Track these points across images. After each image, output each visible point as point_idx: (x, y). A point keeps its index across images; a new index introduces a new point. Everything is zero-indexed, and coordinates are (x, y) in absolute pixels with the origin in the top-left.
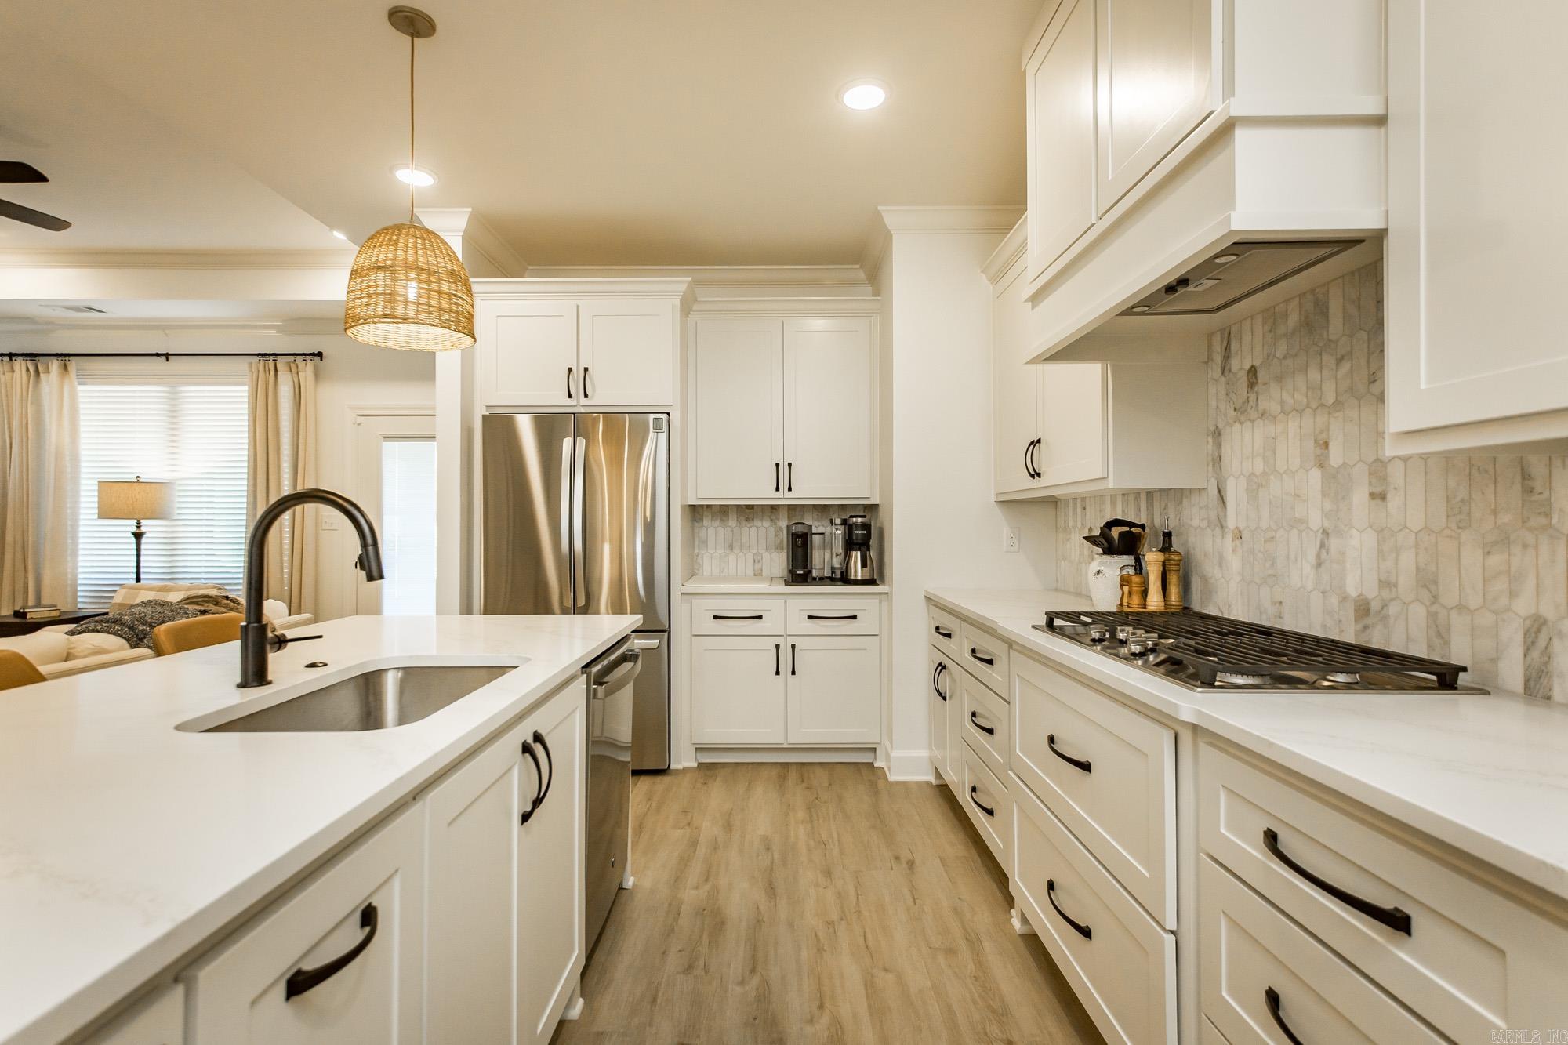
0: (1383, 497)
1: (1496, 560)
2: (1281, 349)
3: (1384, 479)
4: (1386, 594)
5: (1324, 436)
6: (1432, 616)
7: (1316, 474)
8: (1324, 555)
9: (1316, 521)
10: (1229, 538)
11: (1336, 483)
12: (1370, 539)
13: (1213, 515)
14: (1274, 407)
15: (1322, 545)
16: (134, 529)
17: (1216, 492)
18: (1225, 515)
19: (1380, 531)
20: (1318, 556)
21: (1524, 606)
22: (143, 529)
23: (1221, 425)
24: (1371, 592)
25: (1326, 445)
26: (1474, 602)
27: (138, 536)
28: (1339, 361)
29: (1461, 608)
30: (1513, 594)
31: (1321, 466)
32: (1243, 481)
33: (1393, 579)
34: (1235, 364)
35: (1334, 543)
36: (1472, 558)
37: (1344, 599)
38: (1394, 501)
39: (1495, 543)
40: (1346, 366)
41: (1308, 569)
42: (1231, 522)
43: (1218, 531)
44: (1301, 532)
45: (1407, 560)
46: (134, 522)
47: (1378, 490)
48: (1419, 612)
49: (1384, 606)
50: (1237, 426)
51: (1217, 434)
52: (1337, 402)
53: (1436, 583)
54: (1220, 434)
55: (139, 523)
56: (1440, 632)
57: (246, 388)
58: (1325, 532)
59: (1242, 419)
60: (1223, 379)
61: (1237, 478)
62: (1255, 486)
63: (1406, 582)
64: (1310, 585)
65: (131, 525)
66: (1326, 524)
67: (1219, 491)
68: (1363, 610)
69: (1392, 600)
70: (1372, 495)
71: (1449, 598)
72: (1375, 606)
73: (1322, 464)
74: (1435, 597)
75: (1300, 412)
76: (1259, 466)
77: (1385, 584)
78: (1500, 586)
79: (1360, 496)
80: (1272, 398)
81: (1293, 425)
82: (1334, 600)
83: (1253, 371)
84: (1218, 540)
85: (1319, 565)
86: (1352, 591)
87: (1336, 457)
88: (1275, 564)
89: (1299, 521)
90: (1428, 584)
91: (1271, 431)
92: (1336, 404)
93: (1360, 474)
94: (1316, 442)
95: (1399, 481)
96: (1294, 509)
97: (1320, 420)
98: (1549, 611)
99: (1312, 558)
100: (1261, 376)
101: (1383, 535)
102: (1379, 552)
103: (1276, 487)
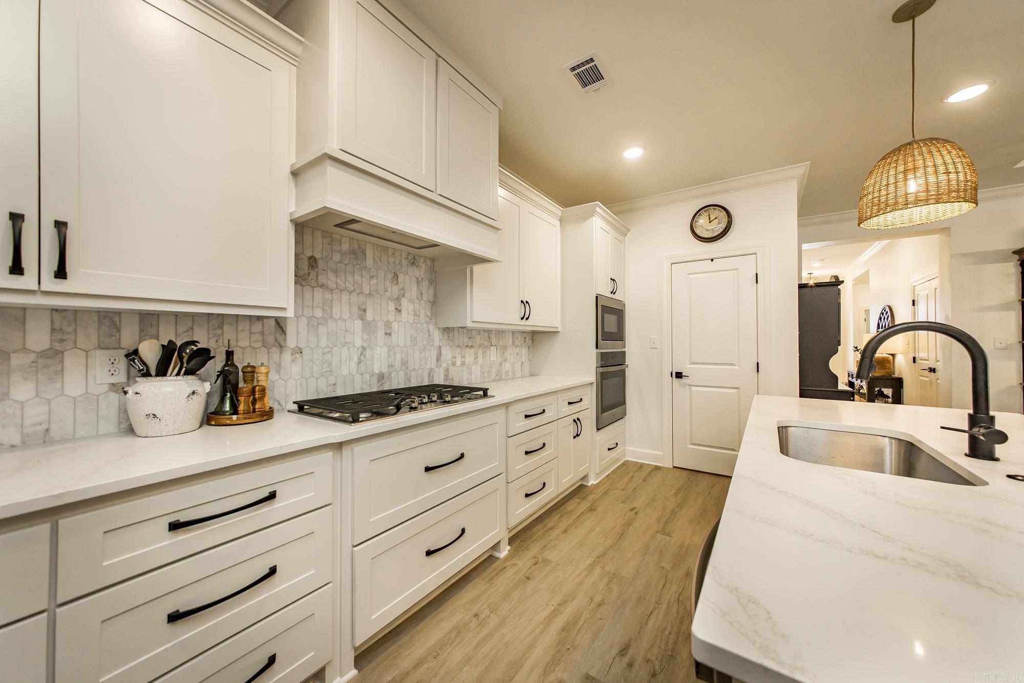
0: (390, 334)
1: (423, 354)
3: (391, 328)
4: (391, 370)
5: (363, 307)
6: (406, 374)
7: (358, 323)
8: (362, 358)
9: (358, 342)
11: (368, 327)
12: (385, 349)
13: (269, 339)
14: (332, 285)
15: (362, 354)
17: (273, 323)
18: (285, 339)
19: (388, 347)
20: (359, 358)
21: (428, 366)
24: (384, 370)
25: (365, 310)
26: (417, 367)
28: (372, 277)
31: (362, 319)
32: (303, 320)
33: (393, 364)
34: (299, 250)
35: (368, 353)
36: (417, 355)
37: (374, 375)
38: (394, 336)
39: (422, 350)
40: (374, 281)
41: (353, 365)
42: (291, 343)
43: (275, 350)
44: (349, 348)
45: (399, 357)
47: (388, 332)
48: (402, 374)
49: (390, 374)
53: (407, 363)
58: (364, 348)
59: (303, 283)
61: (297, 317)
63: (398, 364)
64: (354, 372)
66: (364, 345)
67: (277, 323)
68: (381, 377)
69: (393, 371)
70: (386, 334)
71: (411, 368)
72: (386, 375)
73: (362, 318)
74: (407, 368)
75: (350, 293)
76: (318, 313)
77: (390, 366)
79: (380, 334)
80: (330, 280)
81: (345, 297)
82: (367, 376)
83: (312, 260)
84: (275, 355)
85: (360, 362)
86: (377, 371)
87: (369, 316)
88: (330, 365)
89: (349, 343)
90: (404, 363)
91: (328, 295)
92: (370, 295)
93: (381, 325)
94: (359, 308)
95: (396, 330)
96: (345, 337)
97: (362, 299)
98: (433, 367)
99: (355, 359)
100: (321, 264)
101: (390, 348)
102: (389, 356)
103: (332, 325)
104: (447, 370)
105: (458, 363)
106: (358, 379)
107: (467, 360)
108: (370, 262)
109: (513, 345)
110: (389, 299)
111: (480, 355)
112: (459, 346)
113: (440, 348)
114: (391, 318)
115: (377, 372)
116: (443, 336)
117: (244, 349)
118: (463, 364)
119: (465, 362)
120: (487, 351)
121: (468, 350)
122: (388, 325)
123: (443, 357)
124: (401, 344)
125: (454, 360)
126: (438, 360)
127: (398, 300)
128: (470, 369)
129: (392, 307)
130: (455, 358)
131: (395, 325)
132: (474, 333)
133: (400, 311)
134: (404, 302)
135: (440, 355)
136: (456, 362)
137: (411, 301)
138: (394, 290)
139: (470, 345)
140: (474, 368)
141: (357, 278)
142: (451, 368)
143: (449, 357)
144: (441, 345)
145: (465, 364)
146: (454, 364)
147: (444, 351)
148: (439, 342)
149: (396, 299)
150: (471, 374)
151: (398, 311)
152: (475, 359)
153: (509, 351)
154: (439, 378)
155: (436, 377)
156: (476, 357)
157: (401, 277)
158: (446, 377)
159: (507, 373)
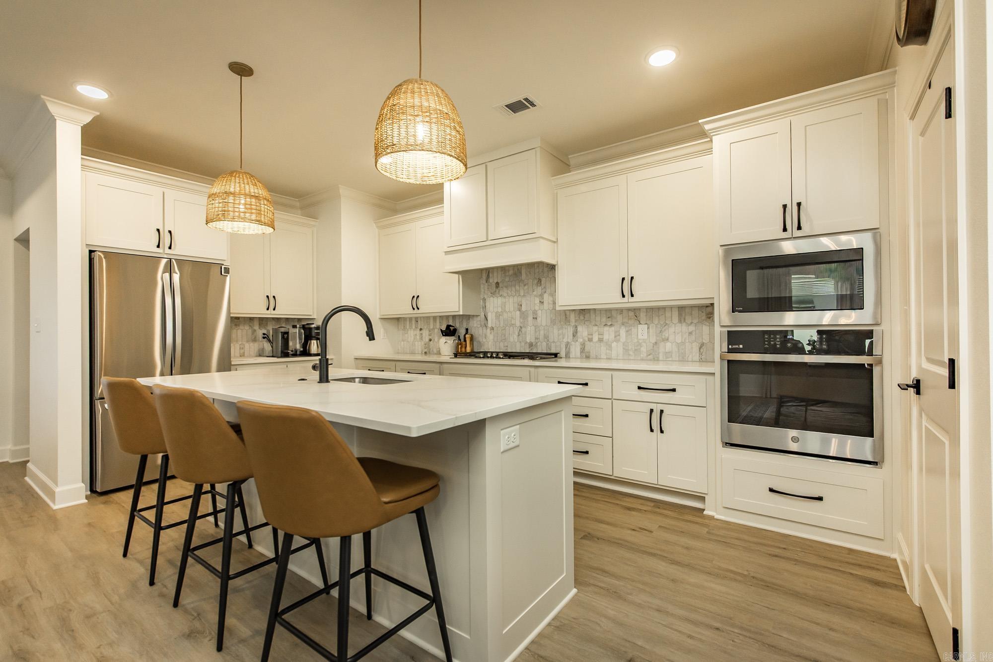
0: (536, 318)
1: (560, 331)
2: (507, 279)
3: (537, 314)
4: (537, 341)
5: (520, 303)
6: (547, 344)
7: (518, 313)
8: (520, 333)
9: (518, 324)
10: (489, 330)
11: (524, 316)
12: (533, 328)
13: (483, 324)
14: (505, 294)
15: (520, 330)
17: (484, 316)
18: (487, 323)
19: (535, 326)
20: (519, 333)
21: (565, 340)
23: (486, 297)
24: (533, 340)
25: (521, 305)
26: (556, 339)
28: (525, 285)
29: (554, 342)
30: (563, 338)
31: (520, 311)
32: (494, 314)
33: (538, 337)
34: (491, 280)
35: (523, 330)
36: (556, 331)
37: (526, 343)
38: (539, 319)
39: (560, 328)
40: (526, 287)
41: (516, 337)
42: (490, 325)
43: (485, 328)
44: (513, 327)
45: (542, 333)
48: (544, 344)
49: (537, 343)
50: (492, 298)
51: (484, 300)
52: (524, 295)
53: (548, 337)
54: (485, 300)
56: (549, 347)
58: (521, 327)
59: (494, 296)
60: (486, 284)
61: (492, 313)
62: (498, 316)
63: (541, 337)
64: (516, 341)
66: (521, 325)
67: (485, 316)
68: (531, 345)
70: (533, 318)
71: (551, 340)
72: (534, 343)
74: (548, 340)
75: (513, 296)
76: (500, 310)
77: (536, 338)
78: (561, 337)
79: (530, 318)
80: (504, 292)
81: (511, 300)
82: (523, 344)
83: (497, 283)
84: (485, 330)
85: (519, 335)
87: (524, 308)
88: (505, 336)
89: (513, 325)
90: (546, 337)
91: (504, 300)
92: (524, 296)
93: (530, 313)
94: (518, 304)
95: (540, 315)
96: (511, 321)
97: (520, 299)
98: (569, 341)
99: (517, 334)
100: (501, 285)
101: (536, 327)
102: (535, 331)
103: (505, 315)
104: (583, 345)
105: (596, 338)
106: (518, 345)
107: (606, 337)
108: (524, 276)
109: (680, 321)
110: (535, 296)
111: (623, 332)
112: (596, 325)
113: (576, 327)
114: (537, 308)
115: (528, 341)
116: (579, 317)
117: (475, 327)
118: (601, 340)
119: (603, 338)
120: (633, 330)
121: (606, 328)
122: (535, 312)
123: (579, 334)
124: (544, 323)
125: (590, 337)
126: (574, 336)
127: (541, 296)
128: (610, 347)
129: (537, 301)
130: (592, 335)
131: (539, 312)
132: (614, 313)
133: (543, 302)
134: (546, 296)
135: (576, 332)
136: (592, 338)
138: (539, 290)
139: (609, 324)
140: (614, 344)
141: (517, 287)
142: (587, 343)
143: (585, 334)
144: (577, 324)
145: (602, 341)
146: (590, 340)
147: (580, 329)
148: (575, 322)
149: (540, 295)
150: (611, 351)
151: (540, 302)
152: (615, 337)
153: (672, 330)
154: (575, 350)
155: (572, 349)
156: (617, 335)
157: (543, 280)
158: (583, 350)
159: (668, 354)
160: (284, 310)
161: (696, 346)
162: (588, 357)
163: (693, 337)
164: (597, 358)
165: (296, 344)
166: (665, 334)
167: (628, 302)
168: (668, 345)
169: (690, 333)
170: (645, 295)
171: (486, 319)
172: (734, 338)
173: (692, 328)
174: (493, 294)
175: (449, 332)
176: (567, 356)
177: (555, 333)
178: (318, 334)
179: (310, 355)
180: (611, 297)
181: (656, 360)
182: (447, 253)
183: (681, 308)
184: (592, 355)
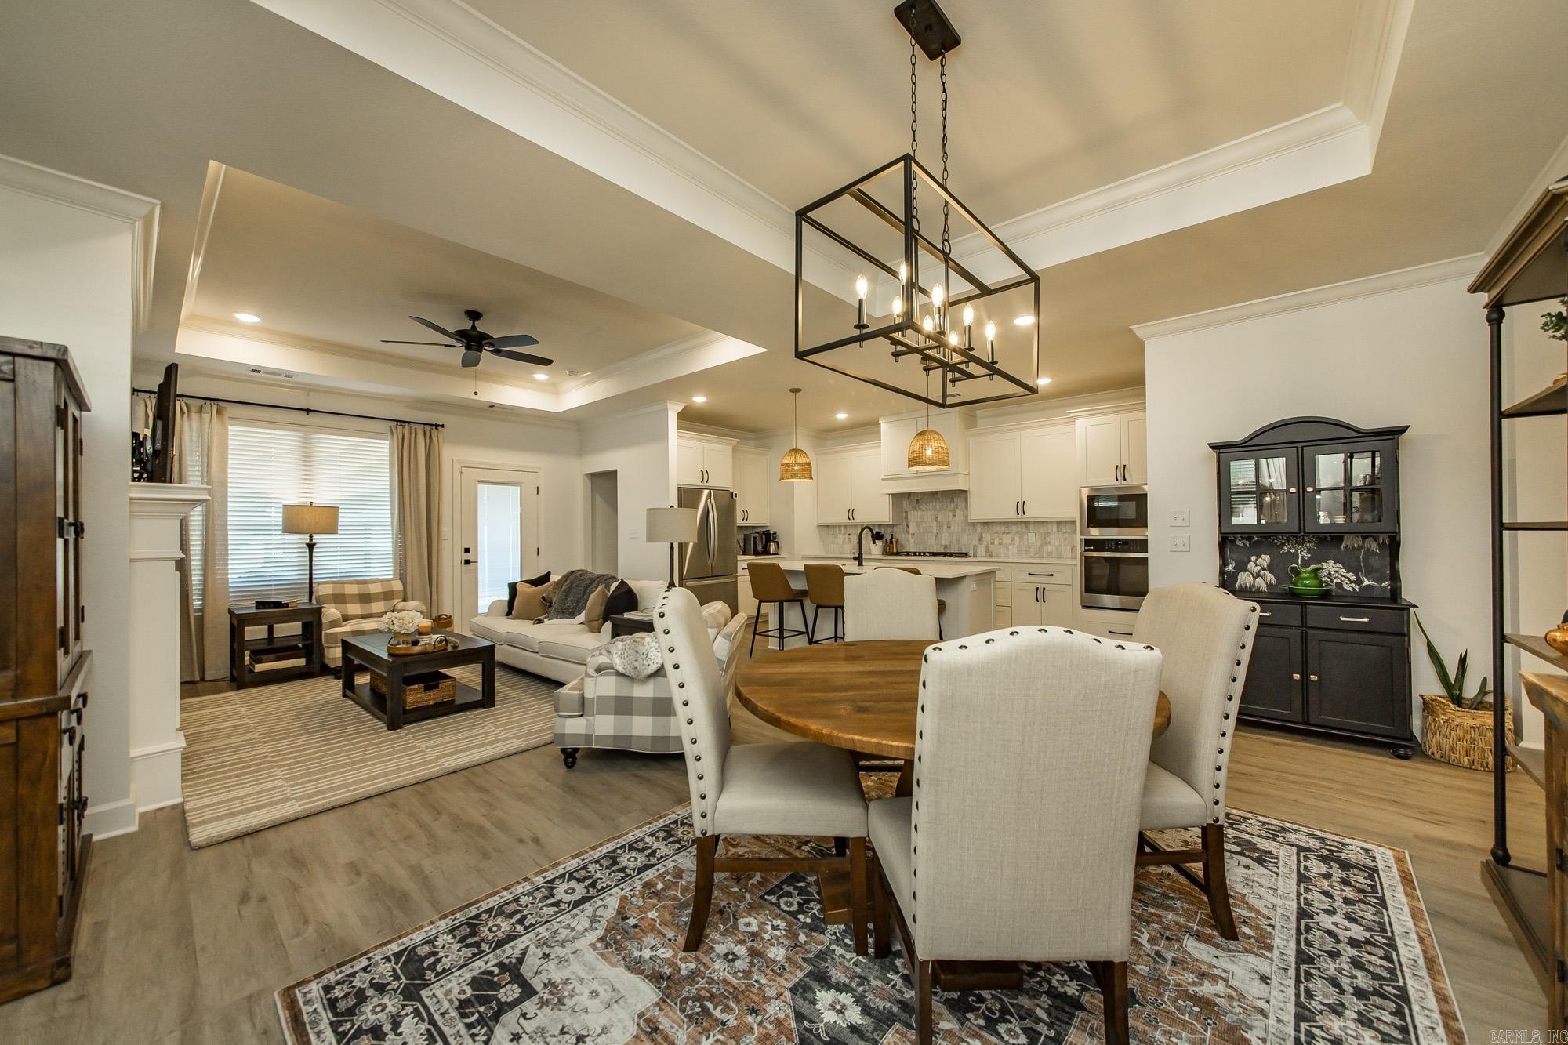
0: (950, 527)
1: (969, 537)
2: (926, 500)
6: (959, 546)
9: (935, 531)
10: (911, 536)
11: (940, 525)
12: (947, 534)
13: (906, 531)
14: (924, 509)
16: (308, 541)
18: (909, 530)
19: (949, 533)
20: (935, 538)
21: (973, 543)
22: (314, 541)
23: (910, 511)
24: (947, 543)
25: (937, 517)
27: (311, 546)
29: (964, 544)
31: (936, 521)
32: (915, 523)
34: (912, 498)
35: (939, 535)
36: (966, 537)
37: (942, 545)
38: (952, 528)
41: (933, 540)
42: (911, 531)
43: (908, 533)
44: (931, 533)
45: (954, 538)
46: (308, 536)
48: (957, 546)
49: (950, 545)
50: (913, 511)
51: (906, 512)
54: (909, 513)
55: (311, 537)
56: (960, 548)
57: (388, 442)
58: (937, 533)
60: (908, 500)
61: (913, 522)
62: (918, 524)
64: (934, 544)
65: (306, 538)
67: (908, 525)
68: (946, 547)
70: (948, 527)
74: (960, 543)
76: (919, 520)
77: (950, 542)
78: (970, 541)
79: (945, 527)
80: (923, 507)
81: (929, 513)
82: (940, 545)
83: (918, 503)
84: (908, 536)
86: (943, 543)
87: (940, 519)
88: (924, 540)
89: (931, 531)
90: (958, 541)
91: (923, 512)
92: (940, 510)
93: (945, 523)
94: (935, 516)
95: (954, 525)
96: (929, 529)
97: (936, 512)
98: (976, 544)
100: (920, 501)
102: (949, 537)
103: (924, 525)
104: (987, 547)
105: (996, 542)
106: (935, 547)
107: (1004, 541)
109: (1058, 531)
110: (950, 510)
111: (1017, 538)
112: (997, 533)
113: (982, 534)
114: (951, 519)
116: (985, 527)
117: (900, 533)
118: (1000, 544)
119: (1002, 542)
120: (1024, 536)
121: (1005, 535)
122: (949, 523)
123: (984, 539)
124: (956, 531)
126: (980, 540)
127: (954, 511)
128: (1007, 548)
129: (951, 514)
130: (994, 540)
131: (953, 523)
132: (1010, 525)
133: (957, 515)
134: (958, 511)
135: (982, 538)
136: (994, 542)
137: (961, 510)
138: (952, 506)
139: (1007, 532)
140: (1010, 547)
141: (934, 504)
142: (990, 544)
143: (989, 539)
144: (982, 532)
146: (992, 543)
147: (984, 535)
148: (981, 530)
150: (1009, 550)
151: (954, 515)
152: (1011, 541)
153: (1052, 537)
154: (981, 550)
155: (979, 550)
156: (1013, 540)
157: (955, 500)
158: (987, 550)
159: (1050, 554)
160: (752, 521)
161: (1069, 548)
162: (991, 556)
163: (1067, 542)
164: (997, 556)
165: (760, 548)
166: (1048, 540)
167: (1021, 518)
168: (1050, 547)
169: (1065, 539)
170: (1032, 514)
171: (908, 527)
172: (1089, 543)
173: (1066, 536)
174: (914, 508)
175: (877, 537)
176: (975, 555)
177: (965, 538)
178: (775, 538)
179: (769, 554)
180: (1010, 514)
181: (1041, 557)
182: (883, 480)
183: (1059, 523)
184: (994, 554)
